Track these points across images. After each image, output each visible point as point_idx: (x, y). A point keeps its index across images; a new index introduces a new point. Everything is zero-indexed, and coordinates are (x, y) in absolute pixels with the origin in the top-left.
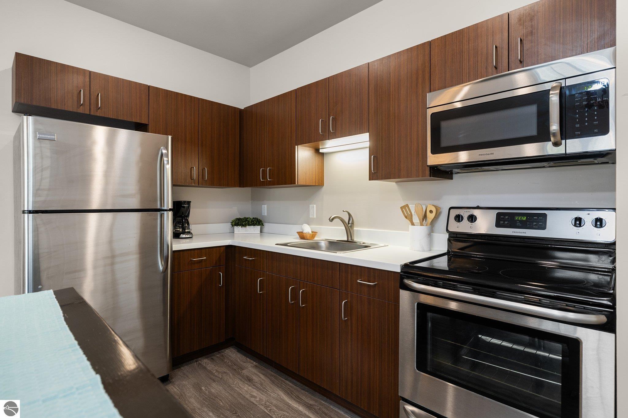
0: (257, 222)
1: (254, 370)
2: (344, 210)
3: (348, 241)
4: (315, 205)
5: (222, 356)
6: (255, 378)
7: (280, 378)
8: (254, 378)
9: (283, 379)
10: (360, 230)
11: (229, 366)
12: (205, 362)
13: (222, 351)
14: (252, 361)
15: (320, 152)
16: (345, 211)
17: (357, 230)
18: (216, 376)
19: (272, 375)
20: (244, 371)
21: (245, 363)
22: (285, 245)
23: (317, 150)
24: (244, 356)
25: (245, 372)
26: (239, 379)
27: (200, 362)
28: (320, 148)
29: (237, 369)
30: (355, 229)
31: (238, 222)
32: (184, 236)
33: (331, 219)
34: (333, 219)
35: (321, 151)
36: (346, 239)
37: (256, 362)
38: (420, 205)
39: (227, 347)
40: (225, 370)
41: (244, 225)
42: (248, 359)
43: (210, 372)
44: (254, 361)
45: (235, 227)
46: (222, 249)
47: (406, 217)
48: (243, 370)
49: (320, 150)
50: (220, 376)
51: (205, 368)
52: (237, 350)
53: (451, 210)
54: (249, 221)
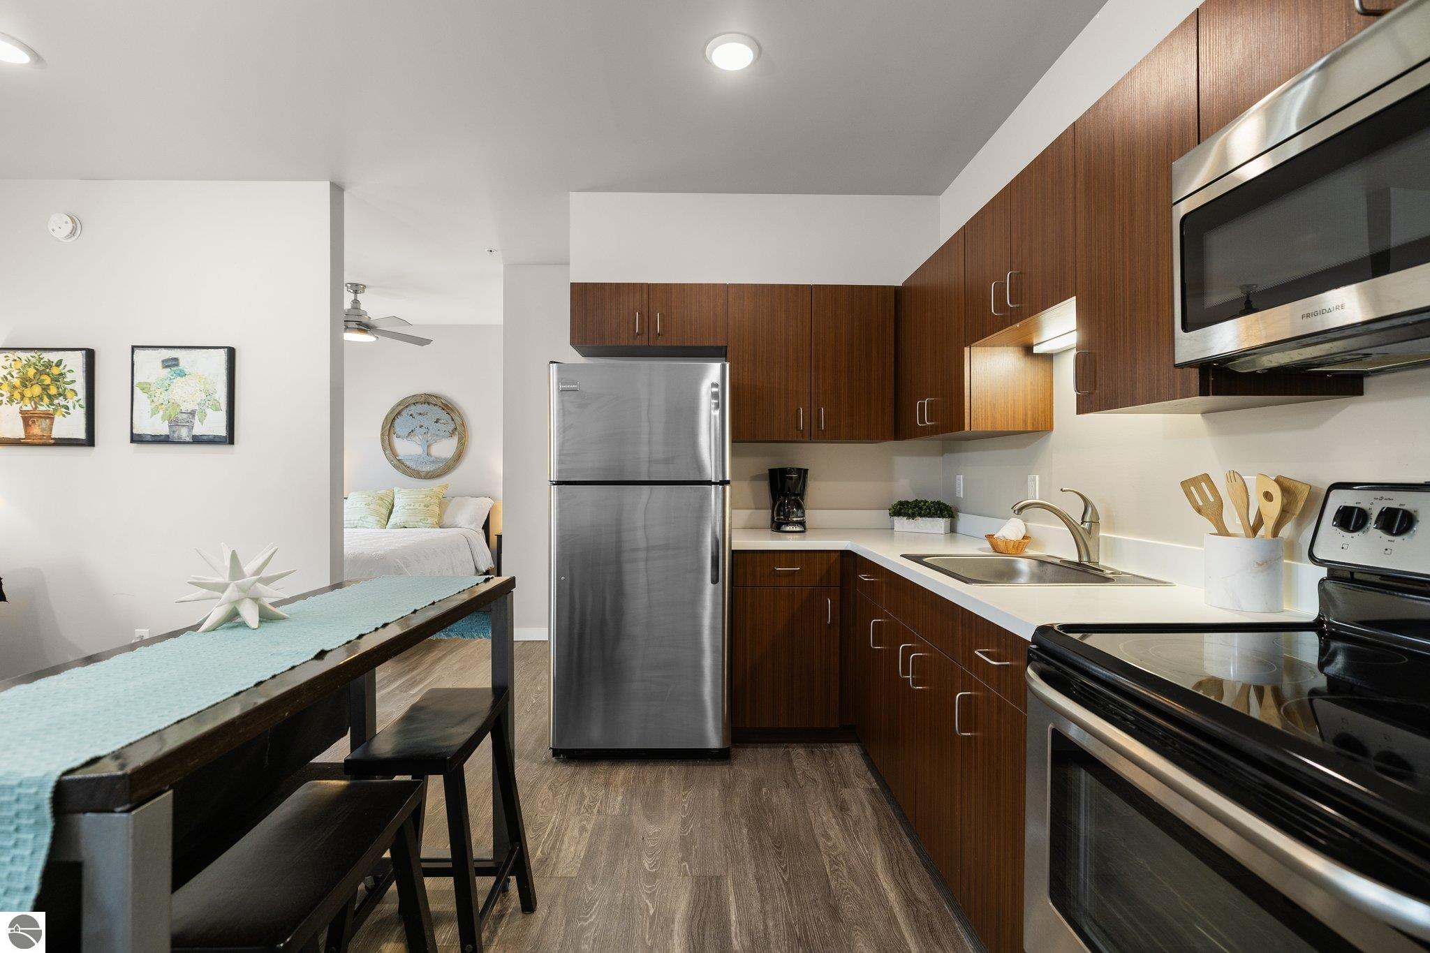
0: (943, 510)
1: (863, 796)
2: (1064, 489)
3: (1079, 564)
4: (1037, 476)
5: (832, 753)
6: (854, 810)
7: (900, 827)
8: (854, 808)
9: (903, 833)
10: (1120, 539)
11: (828, 773)
12: (799, 754)
13: (838, 745)
14: (873, 780)
15: (1034, 352)
16: (1065, 491)
17: (1115, 538)
18: (796, 780)
19: (888, 817)
20: (845, 791)
21: (859, 777)
22: (918, 559)
23: (1028, 350)
24: (865, 767)
25: (846, 793)
26: (828, 799)
27: (791, 750)
28: (1035, 343)
29: (835, 782)
30: (1100, 534)
31: (900, 509)
32: (789, 528)
33: (1017, 507)
34: (1021, 509)
35: (1036, 350)
36: (1076, 559)
37: (878, 784)
38: (1236, 476)
39: (847, 742)
40: (817, 776)
41: (912, 516)
42: (869, 774)
43: (793, 770)
44: (876, 781)
45: (895, 518)
46: (833, 557)
47: (1199, 511)
48: (846, 788)
49: (1034, 348)
50: (802, 783)
51: (790, 762)
52: (862, 752)
53: (1334, 493)
54: (921, 508)
